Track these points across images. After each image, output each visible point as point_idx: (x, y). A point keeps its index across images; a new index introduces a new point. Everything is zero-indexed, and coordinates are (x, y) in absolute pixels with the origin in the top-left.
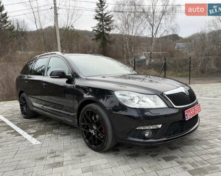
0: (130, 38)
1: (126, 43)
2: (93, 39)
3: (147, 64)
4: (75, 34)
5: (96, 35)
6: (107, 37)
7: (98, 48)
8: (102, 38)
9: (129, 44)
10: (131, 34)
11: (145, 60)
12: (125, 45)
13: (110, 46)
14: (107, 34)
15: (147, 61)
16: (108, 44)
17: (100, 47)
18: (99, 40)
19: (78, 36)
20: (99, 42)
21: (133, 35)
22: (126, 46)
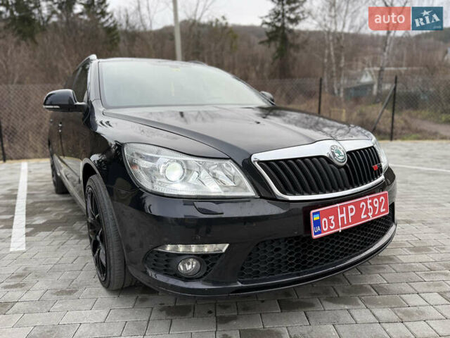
0: (338, 37)
1: (329, 49)
2: (262, 43)
3: (375, 92)
4: (228, 33)
5: (268, 34)
6: (289, 36)
7: (271, 59)
8: (279, 39)
9: (335, 49)
10: (339, 29)
11: (370, 85)
12: (327, 51)
13: (295, 54)
14: (291, 31)
15: (375, 87)
16: (292, 51)
17: (275, 59)
18: (273, 44)
19: (235, 37)
20: (273, 48)
21: (346, 30)
22: (329, 55)
